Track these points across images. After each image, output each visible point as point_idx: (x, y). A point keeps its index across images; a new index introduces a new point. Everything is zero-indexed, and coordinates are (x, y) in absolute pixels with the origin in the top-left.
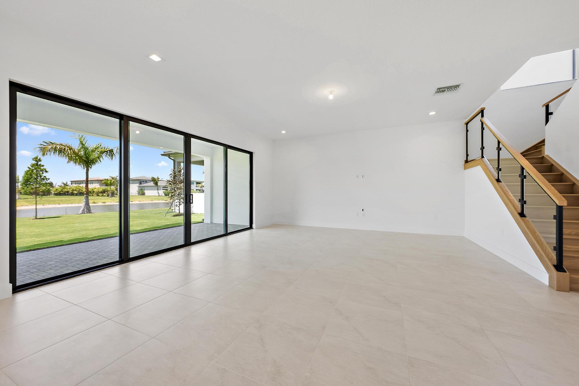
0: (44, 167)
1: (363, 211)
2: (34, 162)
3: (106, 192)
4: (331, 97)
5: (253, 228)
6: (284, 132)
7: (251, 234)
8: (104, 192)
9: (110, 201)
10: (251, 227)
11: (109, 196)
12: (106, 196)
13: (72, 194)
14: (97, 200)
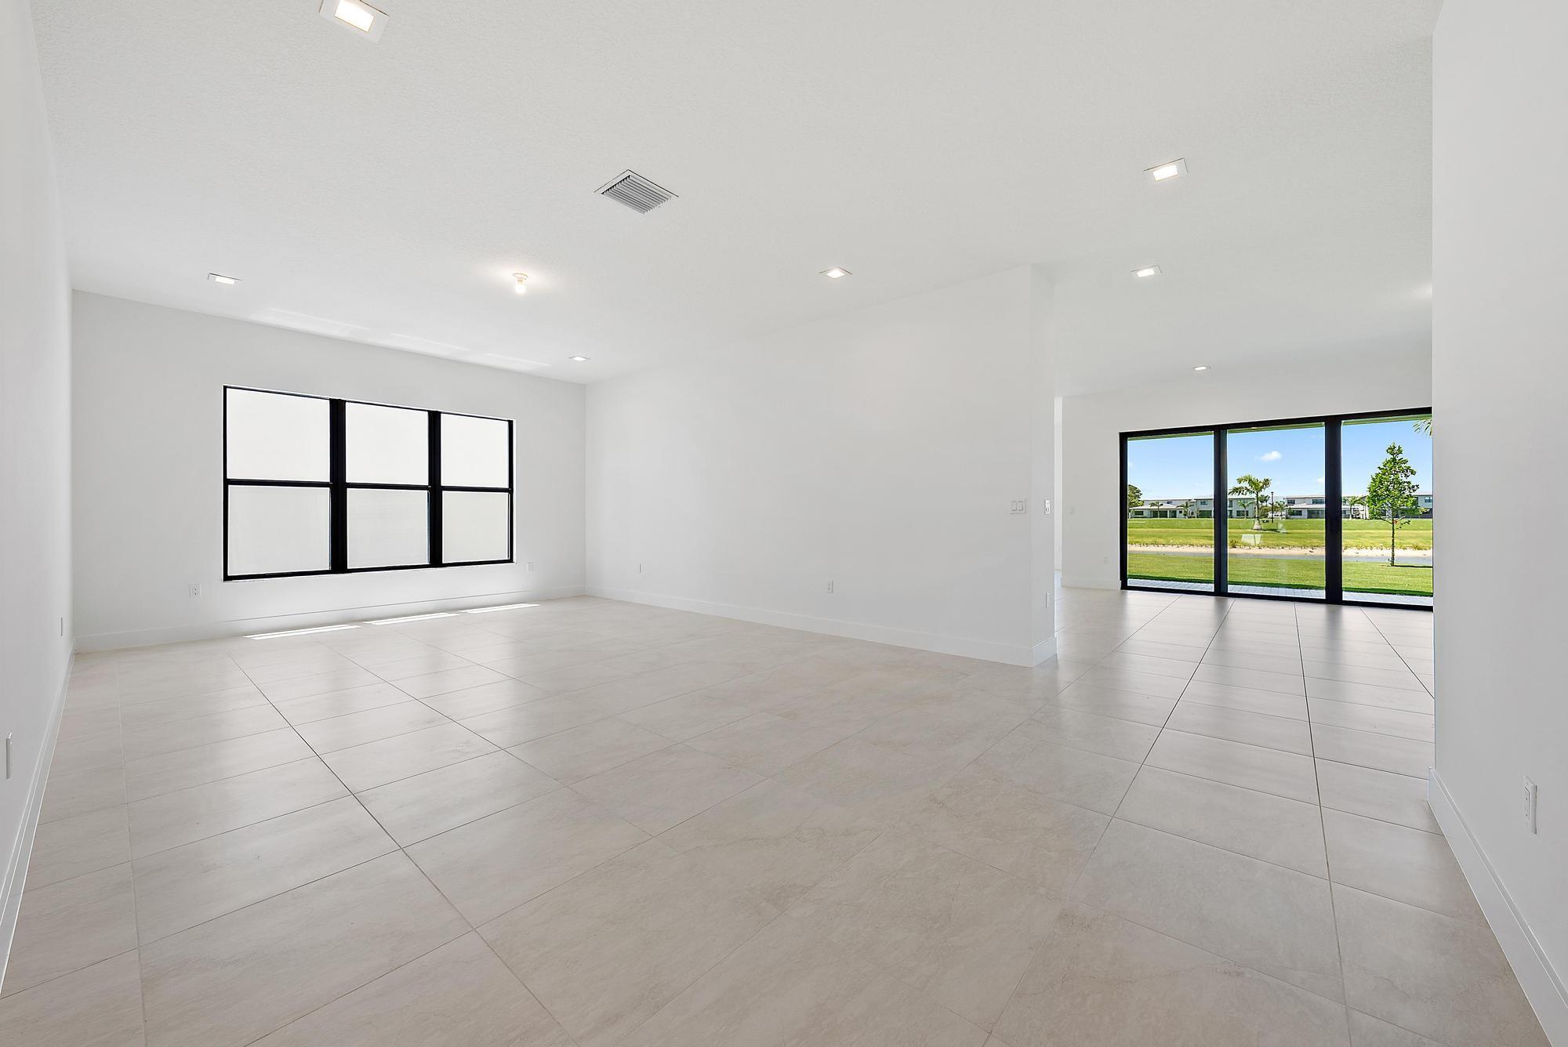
0: (1408, 465)
2: (1389, 457)
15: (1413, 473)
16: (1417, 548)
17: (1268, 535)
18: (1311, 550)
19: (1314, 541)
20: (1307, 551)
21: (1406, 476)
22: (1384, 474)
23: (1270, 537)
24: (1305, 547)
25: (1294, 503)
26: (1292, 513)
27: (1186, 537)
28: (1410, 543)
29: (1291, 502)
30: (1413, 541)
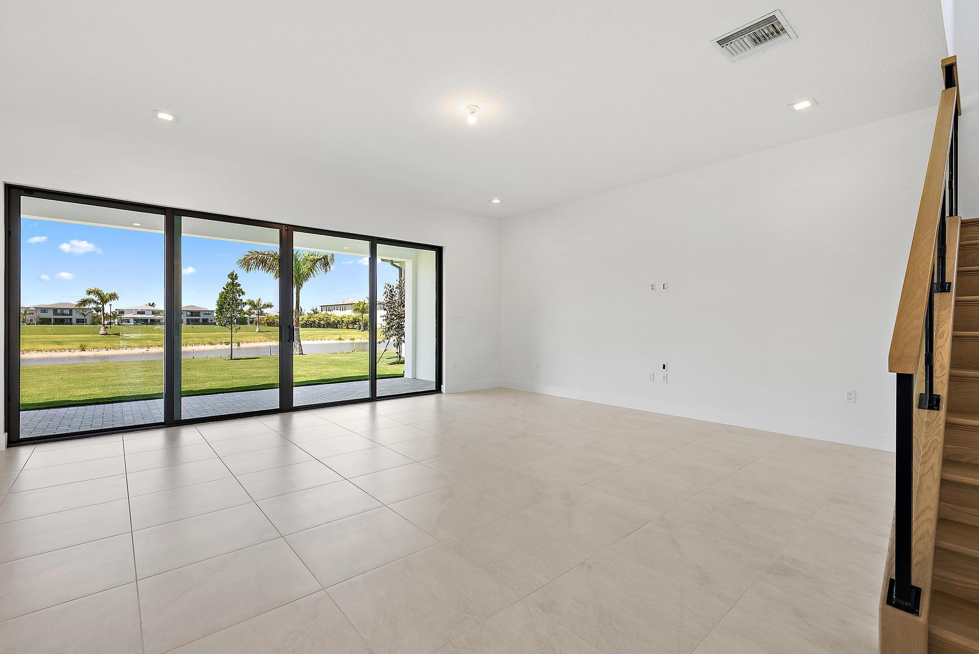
0: (241, 287)
1: (664, 368)
2: (230, 280)
3: (357, 323)
4: (472, 120)
5: (441, 392)
6: (496, 201)
7: (439, 403)
8: (355, 322)
9: (360, 336)
10: (438, 390)
11: (361, 330)
12: (357, 328)
13: (319, 326)
14: (345, 335)
15: (243, 293)
16: (211, 344)
17: (112, 338)
18: (147, 349)
19: (148, 342)
20: (144, 350)
21: (239, 296)
22: (227, 293)
23: (115, 340)
24: (143, 347)
25: (124, 313)
26: (122, 321)
27: (32, 343)
28: (207, 341)
29: (122, 312)
30: (208, 339)
